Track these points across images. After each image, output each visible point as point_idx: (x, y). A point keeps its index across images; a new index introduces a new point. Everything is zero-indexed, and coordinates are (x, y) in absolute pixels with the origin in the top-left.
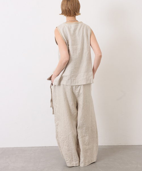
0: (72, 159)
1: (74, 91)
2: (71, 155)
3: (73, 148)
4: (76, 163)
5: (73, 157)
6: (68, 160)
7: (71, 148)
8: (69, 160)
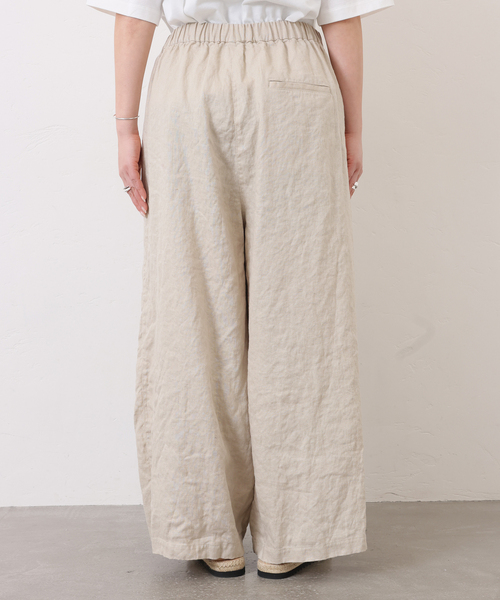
0: (202, 518)
1: (225, 146)
2: (197, 497)
3: (208, 455)
4: (221, 544)
5: (208, 507)
6: (178, 525)
7: (196, 455)
8: (182, 527)
